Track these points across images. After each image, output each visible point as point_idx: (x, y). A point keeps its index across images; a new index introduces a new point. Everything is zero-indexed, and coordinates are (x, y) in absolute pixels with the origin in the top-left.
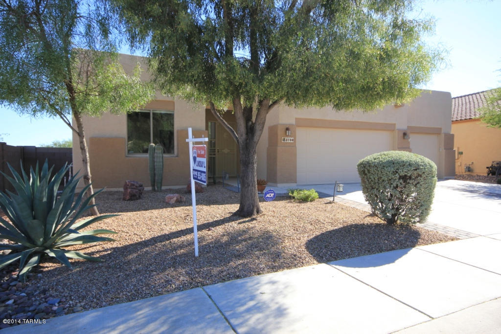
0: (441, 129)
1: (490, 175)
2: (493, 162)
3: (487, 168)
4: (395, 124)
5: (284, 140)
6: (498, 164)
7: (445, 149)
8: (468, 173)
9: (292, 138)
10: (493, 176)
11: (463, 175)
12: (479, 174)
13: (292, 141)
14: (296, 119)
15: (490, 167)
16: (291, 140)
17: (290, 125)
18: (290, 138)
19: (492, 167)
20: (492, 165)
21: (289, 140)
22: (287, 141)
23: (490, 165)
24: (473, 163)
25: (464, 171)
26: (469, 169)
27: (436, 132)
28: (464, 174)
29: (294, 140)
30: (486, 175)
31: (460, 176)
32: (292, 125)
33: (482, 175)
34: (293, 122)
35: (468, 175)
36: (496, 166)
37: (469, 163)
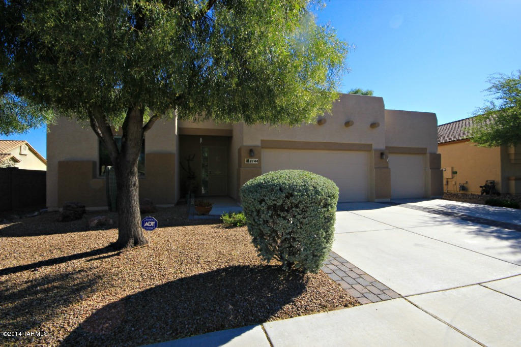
0: (426, 149)
1: (484, 194)
2: (487, 181)
3: (481, 187)
4: (371, 145)
5: (248, 161)
6: (491, 183)
7: (431, 169)
8: (462, 192)
9: (256, 160)
10: (487, 195)
11: (458, 194)
12: (473, 193)
13: (256, 163)
14: (262, 141)
15: (484, 186)
16: (255, 161)
17: (255, 146)
18: (254, 160)
19: (486, 186)
20: (486, 184)
21: (253, 161)
22: (251, 162)
23: (483, 184)
24: (467, 182)
25: (458, 190)
26: (463, 188)
27: (421, 152)
28: (459, 192)
29: (259, 161)
30: (480, 194)
31: (455, 195)
32: (258, 146)
33: (476, 194)
34: (258, 143)
35: (462, 194)
36: (490, 185)
37: (463, 182)
